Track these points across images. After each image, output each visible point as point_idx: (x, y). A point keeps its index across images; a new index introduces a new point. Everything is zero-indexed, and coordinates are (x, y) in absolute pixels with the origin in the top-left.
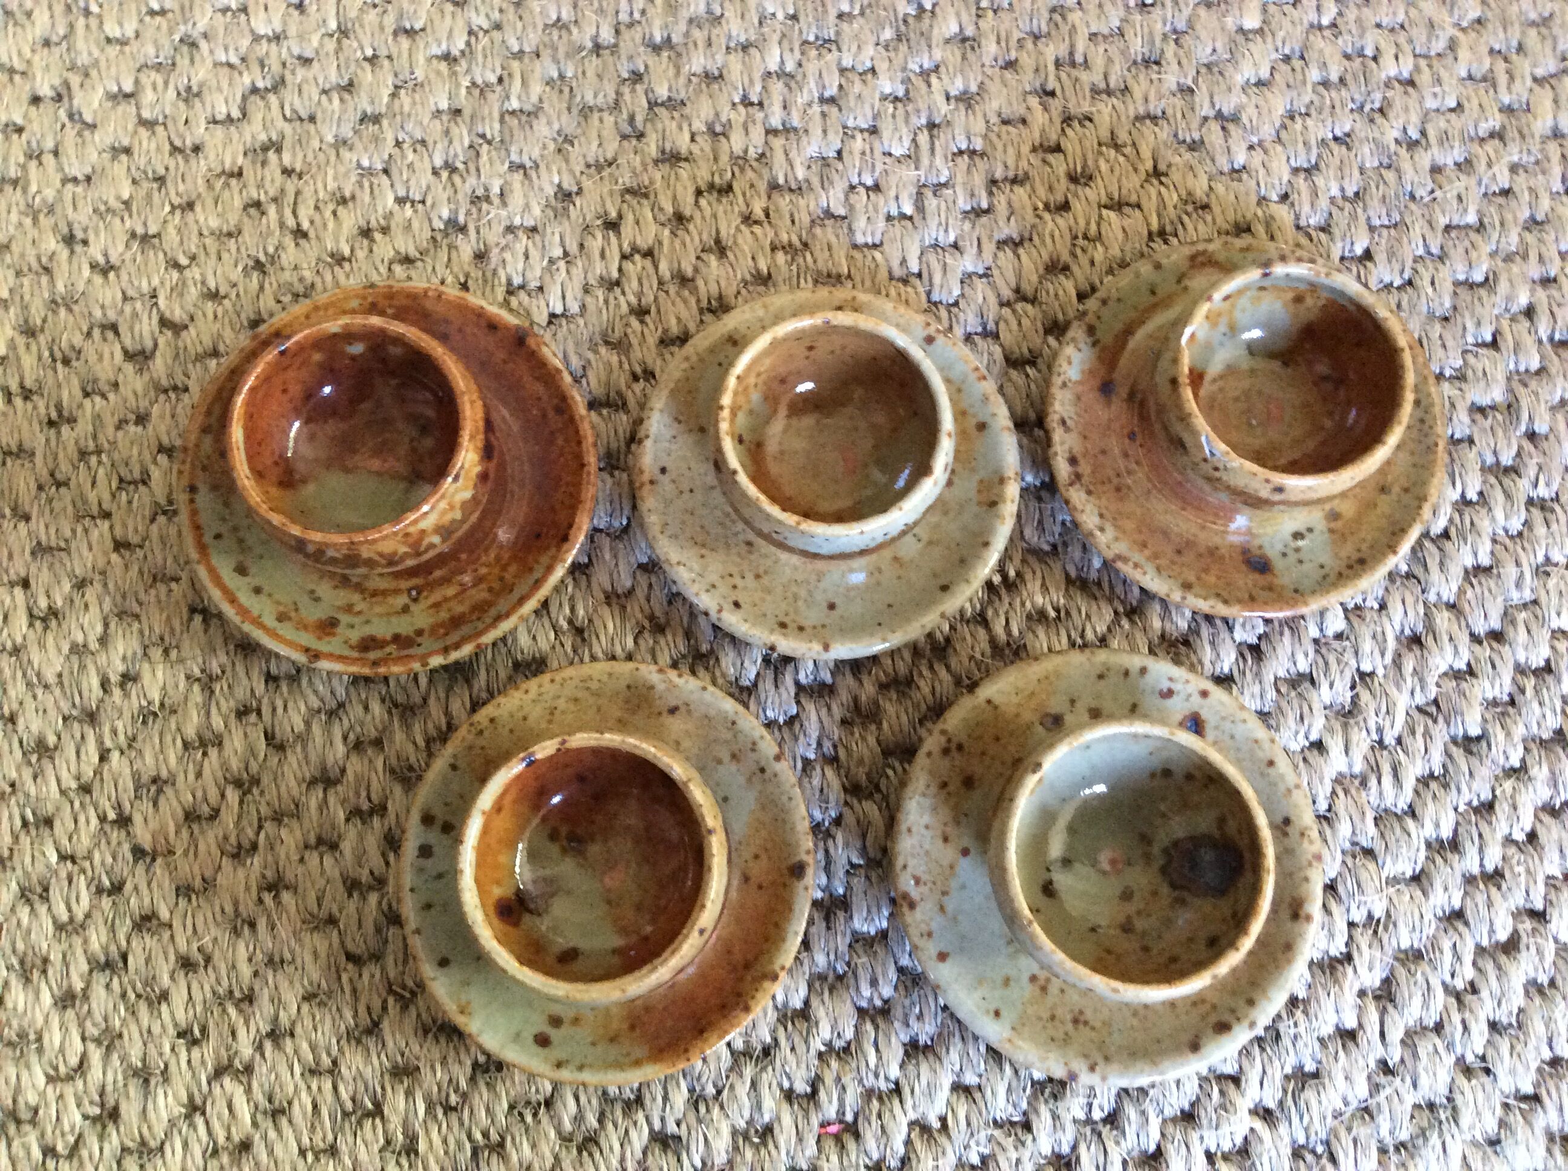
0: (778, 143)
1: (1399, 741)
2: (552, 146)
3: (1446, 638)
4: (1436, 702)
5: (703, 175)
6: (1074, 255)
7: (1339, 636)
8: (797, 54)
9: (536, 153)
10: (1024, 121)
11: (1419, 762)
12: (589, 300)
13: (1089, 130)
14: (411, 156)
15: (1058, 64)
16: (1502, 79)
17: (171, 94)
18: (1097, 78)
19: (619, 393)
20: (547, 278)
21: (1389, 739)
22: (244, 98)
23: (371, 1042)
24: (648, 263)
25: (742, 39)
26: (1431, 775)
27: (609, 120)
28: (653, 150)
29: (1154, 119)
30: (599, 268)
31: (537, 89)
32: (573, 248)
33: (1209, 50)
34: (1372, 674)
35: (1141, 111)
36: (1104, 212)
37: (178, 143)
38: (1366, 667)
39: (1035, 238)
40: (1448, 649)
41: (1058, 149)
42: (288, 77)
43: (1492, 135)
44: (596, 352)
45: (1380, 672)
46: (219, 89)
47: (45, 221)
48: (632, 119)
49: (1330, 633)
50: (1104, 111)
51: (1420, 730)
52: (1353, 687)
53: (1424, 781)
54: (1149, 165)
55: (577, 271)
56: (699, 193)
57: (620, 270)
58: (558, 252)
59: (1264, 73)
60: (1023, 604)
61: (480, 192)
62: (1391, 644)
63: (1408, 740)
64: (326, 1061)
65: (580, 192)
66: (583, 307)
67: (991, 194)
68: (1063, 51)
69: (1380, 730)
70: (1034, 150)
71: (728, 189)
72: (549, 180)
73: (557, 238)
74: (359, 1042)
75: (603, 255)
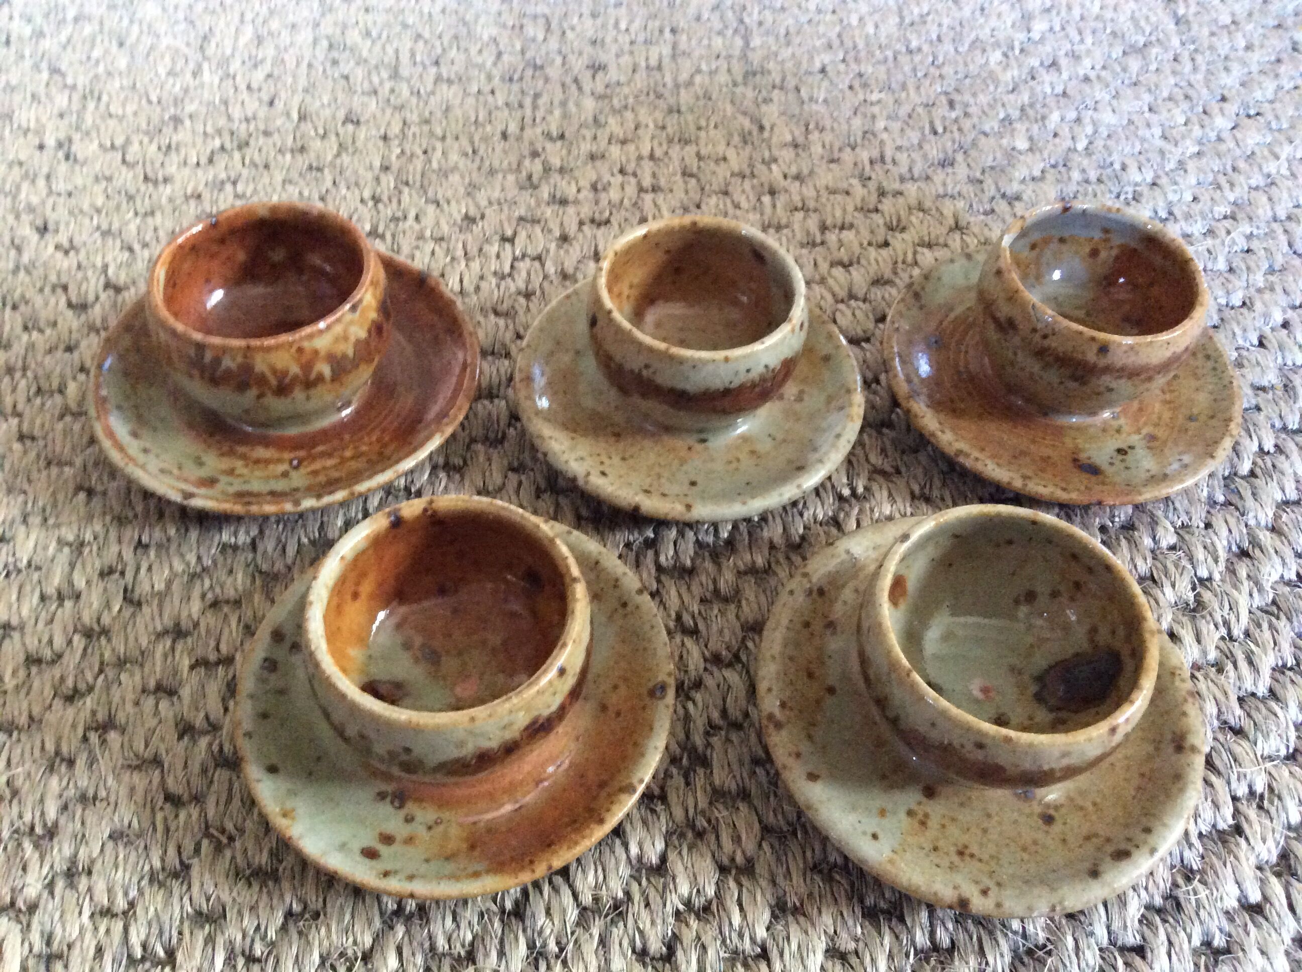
0: (648, 198)
1: (1247, 634)
2: (462, 190)
3: (1272, 551)
4: (1274, 602)
5: (586, 211)
6: (895, 273)
7: (1173, 548)
8: (665, 147)
9: (449, 194)
10: (848, 193)
11: (1270, 652)
12: (483, 285)
13: (901, 200)
14: (344, 191)
15: (871, 162)
16: (1226, 186)
17: (154, 147)
18: (904, 170)
19: (504, 345)
20: (448, 268)
21: (1237, 632)
22: (212, 152)
23: (175, 885)
24: (537, 264)
25: (621, 136)
26: (1284, 666)
27: (511, 178)
28: (546, 196)
29: (952, 197)
30: (494, 265)
31: (454, 157)
32: (473, 250)
33: (991, 158)
34: (1210, 579)
35: (941, 191)
36: (919, 249)
37: (150, 174)
38: (1203, 573)
39: (863, 261)
40: (1277, 560)
41: (877, 210)
42: (252, 142)
43: (1225, 217)
44: (486, 316)
45: (1217, 577)
46: (194, 145)
47: (25, 217)
48: (530, 177)
49: (1164, 544)
50: (911, 189)
51: (1265, 626)
52: (1194, 589)
53: (1280, 669)
54: (951, 222)
55: (476, 265)
56: (581, 223)
57: (512, 267)
58: (460, 253)
59: (1037, 173)
60: (872, 510)
61: (399, 214)
62: (1223, 555)
63: (1256, 633)
64: (121, 904)
65: (483, 217)
66: (478, 289)
67: (823, 233)
68: (875, 154)
69: (1226, 623)
70: (856, 209)
71: (608, 222)
72: (457, 211)
73: (460, 245)
74: (161, 885)
75: (498, 256)
